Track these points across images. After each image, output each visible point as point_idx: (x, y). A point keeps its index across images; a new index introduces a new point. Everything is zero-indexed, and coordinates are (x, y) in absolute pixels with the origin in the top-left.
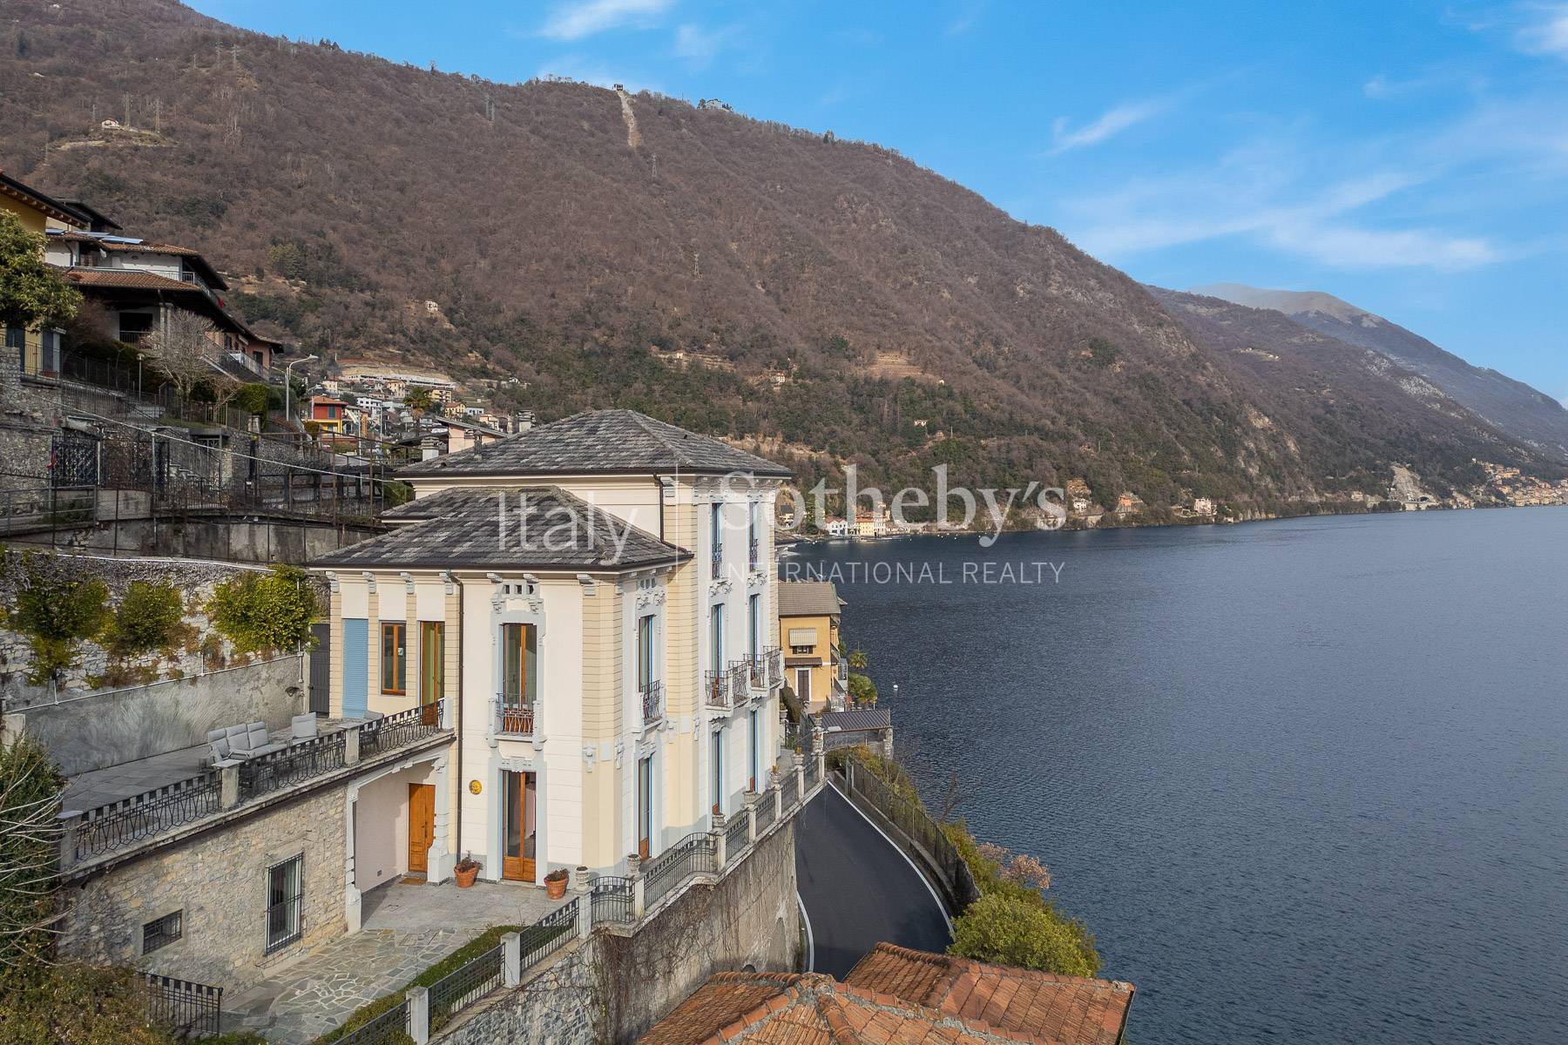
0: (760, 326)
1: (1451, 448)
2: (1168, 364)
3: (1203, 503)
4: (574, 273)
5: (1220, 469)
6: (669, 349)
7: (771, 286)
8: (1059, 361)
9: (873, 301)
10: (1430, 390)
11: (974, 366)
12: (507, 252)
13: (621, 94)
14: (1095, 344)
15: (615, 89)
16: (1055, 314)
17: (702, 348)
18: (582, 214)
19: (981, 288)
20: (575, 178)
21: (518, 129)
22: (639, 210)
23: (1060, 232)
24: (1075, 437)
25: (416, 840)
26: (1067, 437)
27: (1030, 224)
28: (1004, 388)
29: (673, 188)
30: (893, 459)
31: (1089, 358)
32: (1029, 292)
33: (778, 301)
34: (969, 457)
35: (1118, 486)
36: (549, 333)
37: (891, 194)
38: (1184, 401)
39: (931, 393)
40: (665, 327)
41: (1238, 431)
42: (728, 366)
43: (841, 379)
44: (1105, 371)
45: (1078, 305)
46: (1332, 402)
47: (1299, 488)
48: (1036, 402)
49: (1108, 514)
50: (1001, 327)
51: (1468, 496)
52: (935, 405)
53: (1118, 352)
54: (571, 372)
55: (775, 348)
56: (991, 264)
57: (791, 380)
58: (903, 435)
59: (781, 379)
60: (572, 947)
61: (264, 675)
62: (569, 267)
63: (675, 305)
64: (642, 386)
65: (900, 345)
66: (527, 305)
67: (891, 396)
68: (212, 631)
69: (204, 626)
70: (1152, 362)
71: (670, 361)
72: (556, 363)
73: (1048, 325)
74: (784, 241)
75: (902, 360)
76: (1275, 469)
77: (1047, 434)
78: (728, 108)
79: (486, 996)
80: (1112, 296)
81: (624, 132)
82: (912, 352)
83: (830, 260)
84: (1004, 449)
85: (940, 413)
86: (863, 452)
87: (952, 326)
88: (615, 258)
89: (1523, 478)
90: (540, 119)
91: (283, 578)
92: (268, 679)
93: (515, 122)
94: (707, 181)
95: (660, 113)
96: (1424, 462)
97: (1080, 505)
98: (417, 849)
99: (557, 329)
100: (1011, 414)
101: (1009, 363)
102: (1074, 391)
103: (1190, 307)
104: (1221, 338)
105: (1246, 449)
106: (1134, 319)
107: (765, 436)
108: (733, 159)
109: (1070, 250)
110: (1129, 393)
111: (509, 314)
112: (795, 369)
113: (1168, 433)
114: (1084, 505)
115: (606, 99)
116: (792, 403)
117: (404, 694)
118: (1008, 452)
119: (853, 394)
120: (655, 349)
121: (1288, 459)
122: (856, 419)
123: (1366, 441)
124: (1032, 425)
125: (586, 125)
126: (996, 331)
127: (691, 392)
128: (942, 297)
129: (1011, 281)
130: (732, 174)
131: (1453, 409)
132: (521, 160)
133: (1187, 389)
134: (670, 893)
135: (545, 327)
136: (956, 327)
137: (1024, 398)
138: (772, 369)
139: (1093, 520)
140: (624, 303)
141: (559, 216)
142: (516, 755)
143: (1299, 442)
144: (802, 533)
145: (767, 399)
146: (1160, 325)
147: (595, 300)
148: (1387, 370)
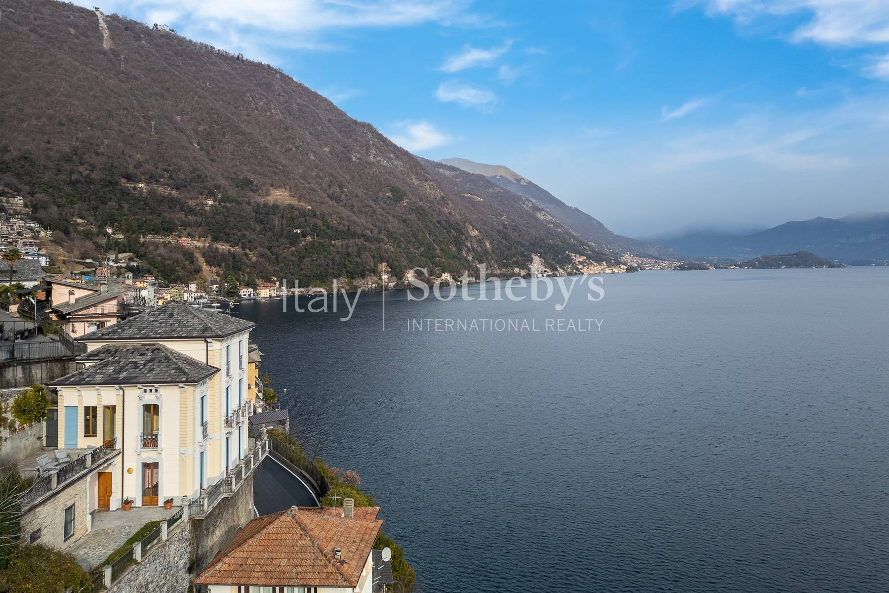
0: (197, 169)
1: (557, 246)
2: (430, 202)
3: (446, 275)
4: (64, 129)
5: (454, 257)
6: (134, 181)
7: (204, 145)
8: (374, 198)
9: (268, 158)
10: (549, 218)
11: (328, 199)
12: (12, 110)
13: (98, 14)
14: (393, 190)
15: (94, 10)
16: (372, 172)
17: (157, 181)
18: (70, 90)
19: (332, 154)
20: (64, 66)
21: (20, 28)
22: (112, 91)
23: (375, 126)
24: (383, 240)
25: (102, 494)
26: (379, 240)
27: (359, 120)
28: (345, 212)
29: (135, 78)
30: (281, 252)
31: (390, 197)
32: (359, 159)
33: (208, 153)
34: (325, 251)
35: (405, 266)
36: (45, 167)
37: (279, 95)
38: (437, 221)
39: (303, 214)
40: (131, 167)
41: (463, 238)
42: (175, 193)
43: (249, 203)
44: (398, 205)
45: (384, 167)
46: (506, 223)
47: (491, 266)
48: (362, 220)
49: (399, 281)
50: (343, 177)
51: (564, 269)
52: (306, 221)
53: (405, 195)
54: (62, 193)
55: (206, 183)
56: (337, 142)
57: (217, 203)
58: (287, 238)
59: (210, 202)
60: (183, 525)
61: (29, 433)
62: (60, 124)
63: (138, 153)
64: (114, 204)
65: (285, 185)
66: (29, 147)
67: (280, 215)
68: (12, 418)
69: (10, 416)
70: (422, 200)
71: (135, 188)
72: (51, 187)
73: (369, 178)
74: (212, 118)
75: (286, 194)
76: (480, 256)
77: (368, 238)
78: (173, 31)
79: (156, 544)
80: (402, 164)
81: (101, 38)
82: (292, 189)
83: (241, 132)
84: (344, 246)
85: (309, 225)
86: (263, 247)
87: (315, 175)
88: (94, 120)
89: (587, 261)
90: (38, 22)
91: (36, 391)
92: (31, 435)
93: (18, 23)
94: (159, 76)
95: (126, 29)
96: (546, 253)
97: (385, 277)
98: (102, 498)
99: (51, 165)
100: (349, 227)
101: (348, 198)
102: (382, 215)
103: (441, 171)
104: (456, 188)
105: (467, 247)
106: (413, 177)
107: (200, 237)
108: (178, 63)
109: (380, 137)
110: (410, 217)
111: (15, 153)
112: (220, 196)
113: (429, 238)
114: (387, 277)
115: (88, 16)
116: (217, 217)
117: (96, 436)
118: (347, 248)
119: (257, 213)
120: (123, 180)
121: (486, 252)
122: (258, 227)
123: (521, 243)
124: (360, 233)
125: (72, 31)
126: (341, 179)
127: (150, 209)
128: (310, 158)
129: (349, 151)
130: (177, 73)
131: (559, 227)
132: (23, 50)
133: (439, 215)
134: (215, 502)
135: (42, 162)
136: (318, 176)
137: (355, 218)
138: (204, 196)
139: (392, 285)
140: (101, 150)
141: (53, 89)
142: (149, 456)
143: (491, 243)
144: (224, 297)
145: (201, 214)
146: (426, 181)
147: (80, 147)
148: (531, 207)
